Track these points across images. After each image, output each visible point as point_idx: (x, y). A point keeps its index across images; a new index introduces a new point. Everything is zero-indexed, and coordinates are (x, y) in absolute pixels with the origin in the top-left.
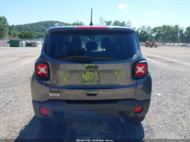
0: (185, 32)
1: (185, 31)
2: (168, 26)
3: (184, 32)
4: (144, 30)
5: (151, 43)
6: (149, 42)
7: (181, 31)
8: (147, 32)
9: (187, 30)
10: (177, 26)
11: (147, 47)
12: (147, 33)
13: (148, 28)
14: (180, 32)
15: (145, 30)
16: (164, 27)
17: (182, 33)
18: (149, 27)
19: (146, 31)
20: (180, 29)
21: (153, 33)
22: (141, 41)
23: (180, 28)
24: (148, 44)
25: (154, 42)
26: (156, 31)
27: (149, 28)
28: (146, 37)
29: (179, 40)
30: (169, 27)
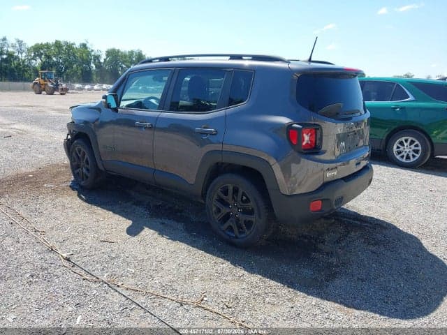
0: (105, 60)
1: (105, 57)
2: (66, 43)
3: (102, 61)
4: (5, 48)
5: (50, 85)
6: (42, 82)
7: (97, 57)
8: (16, 54)
9: (107, 57)
10: (84, 46)
11: (40, 93)
12: (17, 58)
13: (17, 45)
14: (95, 60)
15: (11, 50)
16: (58, 45)
17: (100, 63)
18: (20, 43)
19: (14, 53)
20: (93, 53)
21: (34, 58)
22: (3, 78)
23: (92, 51)
24: (43, 86)
25: (56, 81)
26: (42, 54)
27: (20, 45)
28: (16, 67)
29: (94, 77)
30: (70, 47)
